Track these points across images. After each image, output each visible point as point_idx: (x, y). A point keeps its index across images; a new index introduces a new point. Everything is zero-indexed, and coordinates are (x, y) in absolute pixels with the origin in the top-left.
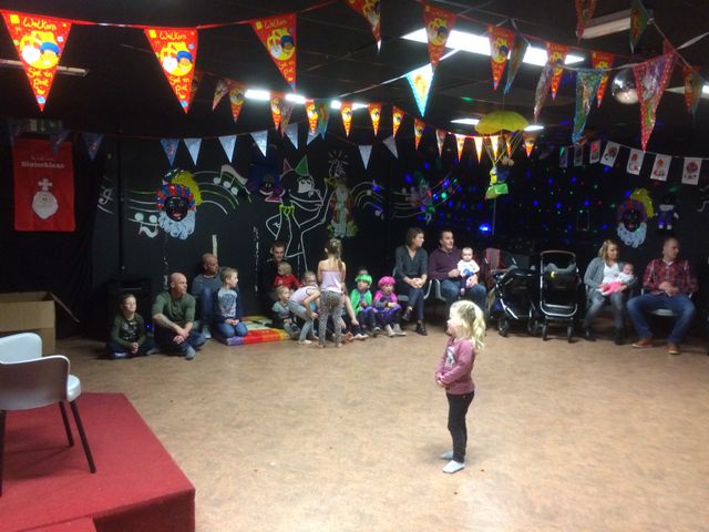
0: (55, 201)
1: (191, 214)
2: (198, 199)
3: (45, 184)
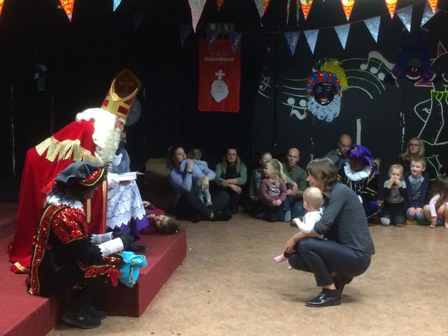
0: (227, 88)
1: (337, 99)
2: (344, 85)
3: (220, 74)
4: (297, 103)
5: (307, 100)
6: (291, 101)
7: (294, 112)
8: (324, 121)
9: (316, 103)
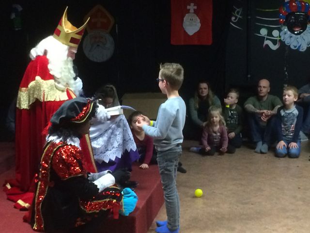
4: (270, 34)
5: (280, 30)
6: (264, 32)
7: (267, 42)
8: (297, 50)
9: (289, 33)
